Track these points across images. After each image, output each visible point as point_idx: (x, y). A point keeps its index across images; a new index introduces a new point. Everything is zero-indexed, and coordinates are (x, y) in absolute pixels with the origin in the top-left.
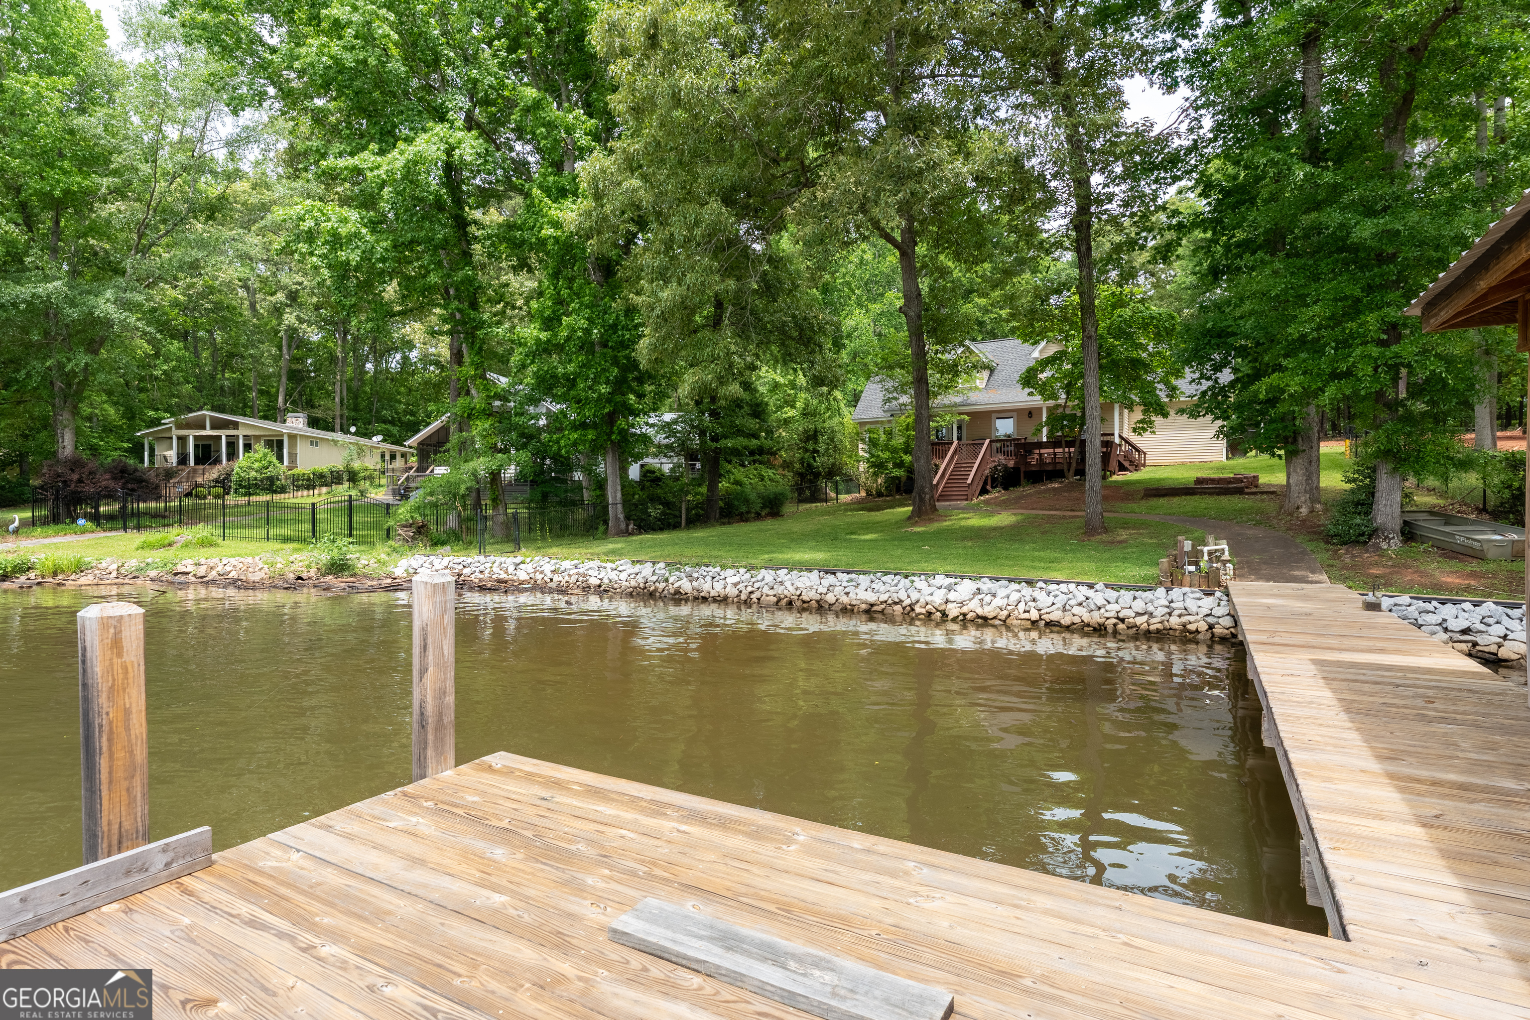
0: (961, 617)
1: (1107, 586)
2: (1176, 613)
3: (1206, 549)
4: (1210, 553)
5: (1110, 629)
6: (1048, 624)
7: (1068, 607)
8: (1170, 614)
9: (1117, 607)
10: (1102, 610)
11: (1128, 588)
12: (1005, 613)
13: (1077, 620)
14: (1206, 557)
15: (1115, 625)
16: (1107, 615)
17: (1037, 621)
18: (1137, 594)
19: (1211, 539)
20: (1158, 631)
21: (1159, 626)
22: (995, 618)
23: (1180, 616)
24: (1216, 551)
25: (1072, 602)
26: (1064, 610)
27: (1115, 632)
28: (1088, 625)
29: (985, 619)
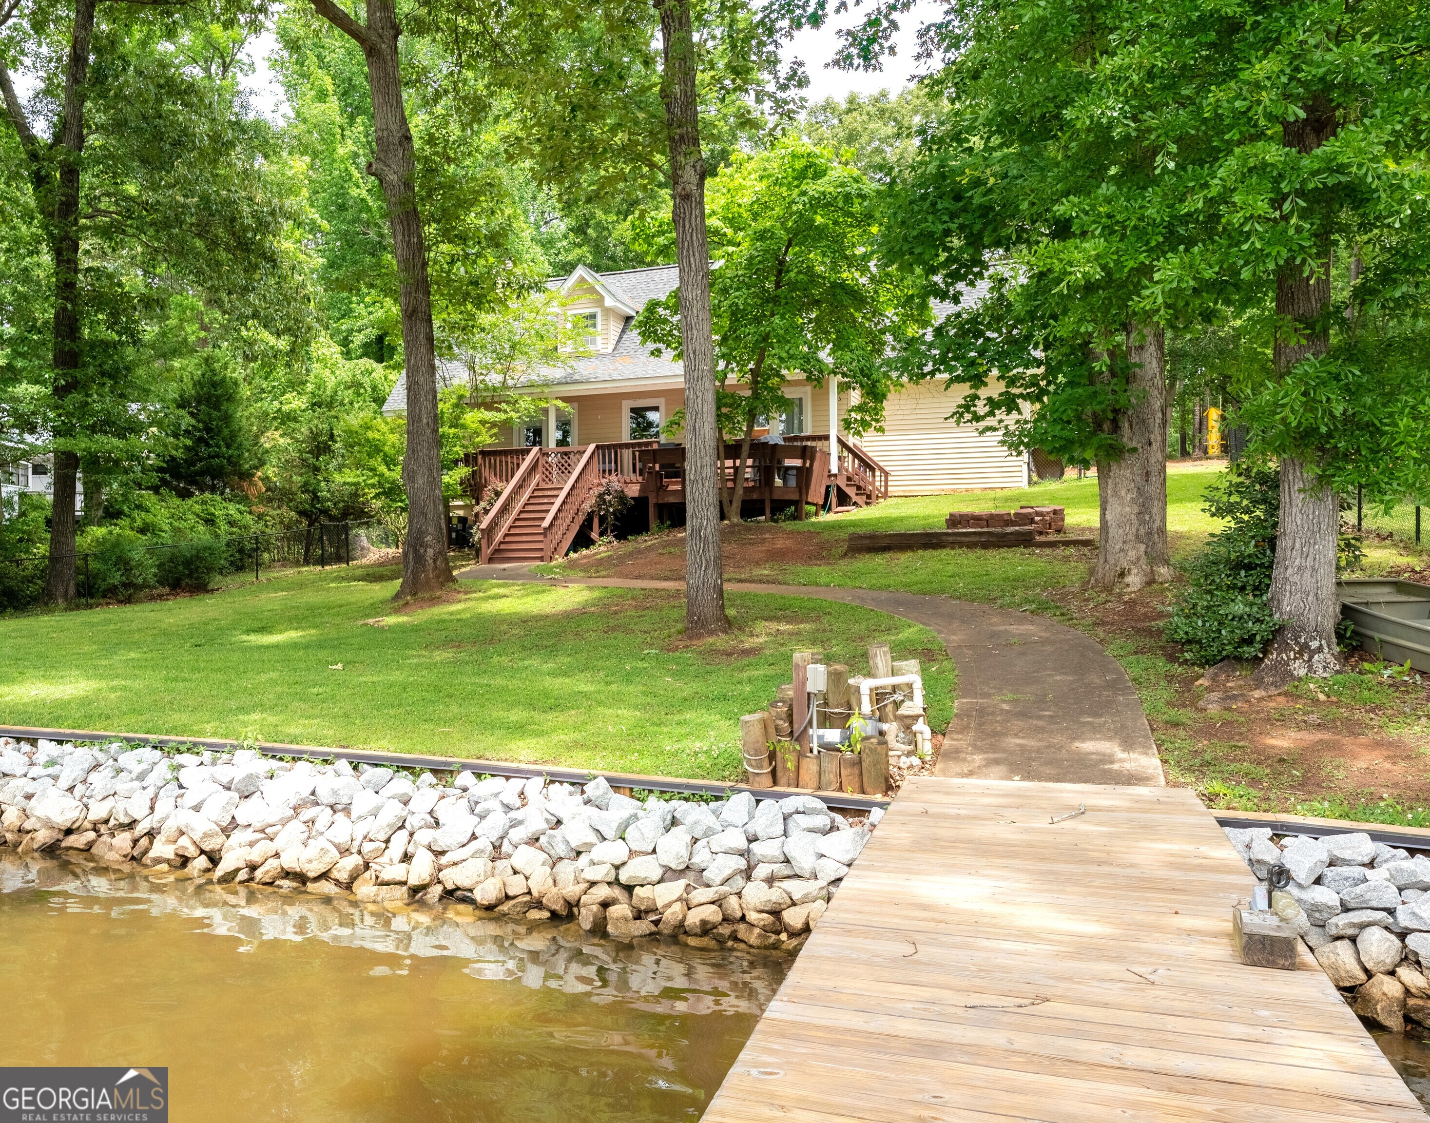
0: (243, 875)
1: (616, 785)
2: (762, 871)
3: (866, 685)
4: (879, 696)
5: (586, 918)
6: (450, 894)
7: (506, 847)
8: (748, 874)
9: (616, 851)
10: (584, 859)
11: (666, 791)
12: (352, 861)
13: (516, 886)
14: (867, 707)
15: (605, 905)
16: (592, 874)
17: (424, 887)
18: (680, 807)
19: (881, 658)
20: (706, 929)
21: (711, 914)
22: (324, 876)
23: (770, 880)
24: (895, 689)
25: (517, 834)
26: (497, 852)
27: (599, 930)
28: (538, 904)
29: (301, 878)
